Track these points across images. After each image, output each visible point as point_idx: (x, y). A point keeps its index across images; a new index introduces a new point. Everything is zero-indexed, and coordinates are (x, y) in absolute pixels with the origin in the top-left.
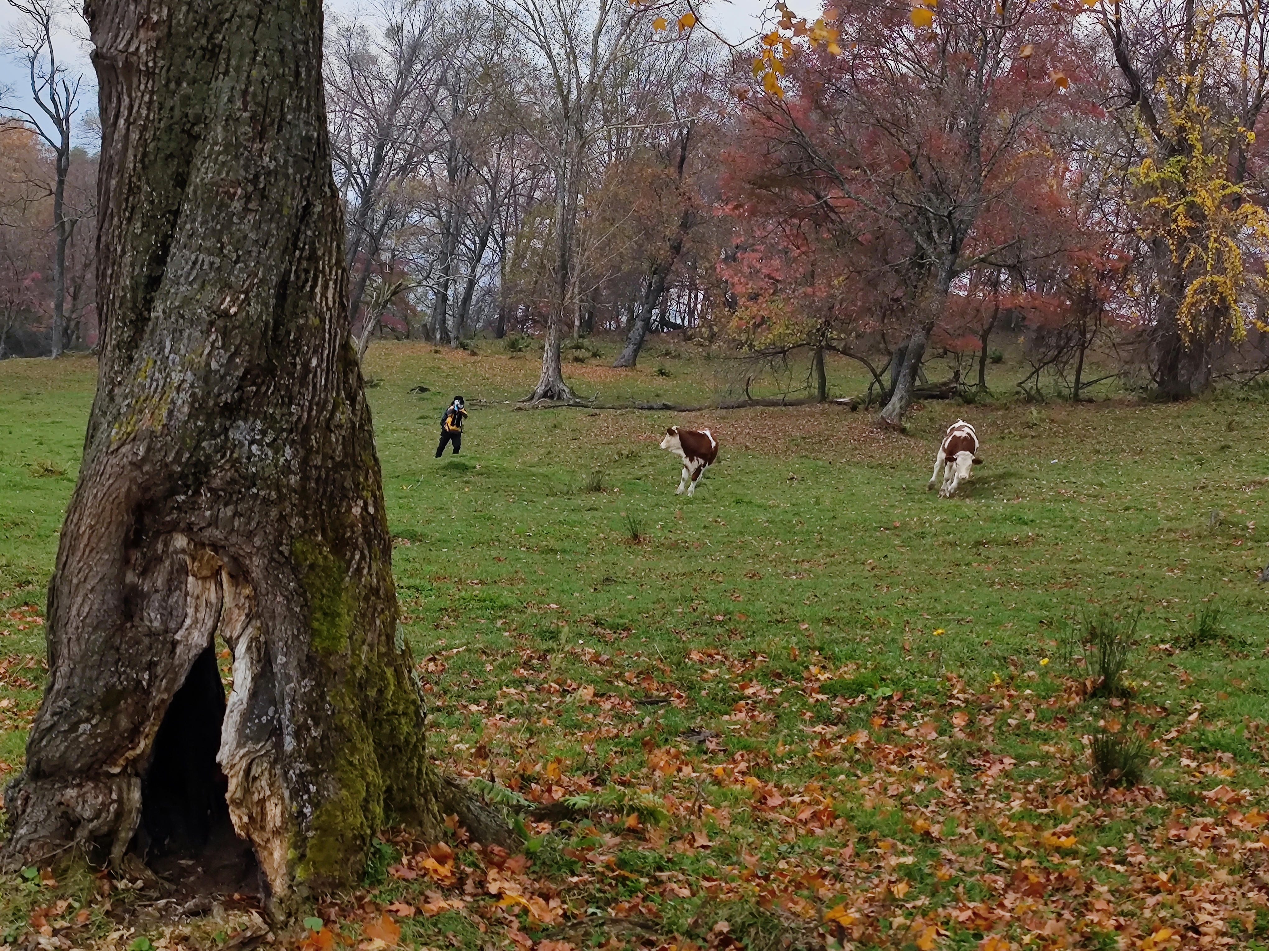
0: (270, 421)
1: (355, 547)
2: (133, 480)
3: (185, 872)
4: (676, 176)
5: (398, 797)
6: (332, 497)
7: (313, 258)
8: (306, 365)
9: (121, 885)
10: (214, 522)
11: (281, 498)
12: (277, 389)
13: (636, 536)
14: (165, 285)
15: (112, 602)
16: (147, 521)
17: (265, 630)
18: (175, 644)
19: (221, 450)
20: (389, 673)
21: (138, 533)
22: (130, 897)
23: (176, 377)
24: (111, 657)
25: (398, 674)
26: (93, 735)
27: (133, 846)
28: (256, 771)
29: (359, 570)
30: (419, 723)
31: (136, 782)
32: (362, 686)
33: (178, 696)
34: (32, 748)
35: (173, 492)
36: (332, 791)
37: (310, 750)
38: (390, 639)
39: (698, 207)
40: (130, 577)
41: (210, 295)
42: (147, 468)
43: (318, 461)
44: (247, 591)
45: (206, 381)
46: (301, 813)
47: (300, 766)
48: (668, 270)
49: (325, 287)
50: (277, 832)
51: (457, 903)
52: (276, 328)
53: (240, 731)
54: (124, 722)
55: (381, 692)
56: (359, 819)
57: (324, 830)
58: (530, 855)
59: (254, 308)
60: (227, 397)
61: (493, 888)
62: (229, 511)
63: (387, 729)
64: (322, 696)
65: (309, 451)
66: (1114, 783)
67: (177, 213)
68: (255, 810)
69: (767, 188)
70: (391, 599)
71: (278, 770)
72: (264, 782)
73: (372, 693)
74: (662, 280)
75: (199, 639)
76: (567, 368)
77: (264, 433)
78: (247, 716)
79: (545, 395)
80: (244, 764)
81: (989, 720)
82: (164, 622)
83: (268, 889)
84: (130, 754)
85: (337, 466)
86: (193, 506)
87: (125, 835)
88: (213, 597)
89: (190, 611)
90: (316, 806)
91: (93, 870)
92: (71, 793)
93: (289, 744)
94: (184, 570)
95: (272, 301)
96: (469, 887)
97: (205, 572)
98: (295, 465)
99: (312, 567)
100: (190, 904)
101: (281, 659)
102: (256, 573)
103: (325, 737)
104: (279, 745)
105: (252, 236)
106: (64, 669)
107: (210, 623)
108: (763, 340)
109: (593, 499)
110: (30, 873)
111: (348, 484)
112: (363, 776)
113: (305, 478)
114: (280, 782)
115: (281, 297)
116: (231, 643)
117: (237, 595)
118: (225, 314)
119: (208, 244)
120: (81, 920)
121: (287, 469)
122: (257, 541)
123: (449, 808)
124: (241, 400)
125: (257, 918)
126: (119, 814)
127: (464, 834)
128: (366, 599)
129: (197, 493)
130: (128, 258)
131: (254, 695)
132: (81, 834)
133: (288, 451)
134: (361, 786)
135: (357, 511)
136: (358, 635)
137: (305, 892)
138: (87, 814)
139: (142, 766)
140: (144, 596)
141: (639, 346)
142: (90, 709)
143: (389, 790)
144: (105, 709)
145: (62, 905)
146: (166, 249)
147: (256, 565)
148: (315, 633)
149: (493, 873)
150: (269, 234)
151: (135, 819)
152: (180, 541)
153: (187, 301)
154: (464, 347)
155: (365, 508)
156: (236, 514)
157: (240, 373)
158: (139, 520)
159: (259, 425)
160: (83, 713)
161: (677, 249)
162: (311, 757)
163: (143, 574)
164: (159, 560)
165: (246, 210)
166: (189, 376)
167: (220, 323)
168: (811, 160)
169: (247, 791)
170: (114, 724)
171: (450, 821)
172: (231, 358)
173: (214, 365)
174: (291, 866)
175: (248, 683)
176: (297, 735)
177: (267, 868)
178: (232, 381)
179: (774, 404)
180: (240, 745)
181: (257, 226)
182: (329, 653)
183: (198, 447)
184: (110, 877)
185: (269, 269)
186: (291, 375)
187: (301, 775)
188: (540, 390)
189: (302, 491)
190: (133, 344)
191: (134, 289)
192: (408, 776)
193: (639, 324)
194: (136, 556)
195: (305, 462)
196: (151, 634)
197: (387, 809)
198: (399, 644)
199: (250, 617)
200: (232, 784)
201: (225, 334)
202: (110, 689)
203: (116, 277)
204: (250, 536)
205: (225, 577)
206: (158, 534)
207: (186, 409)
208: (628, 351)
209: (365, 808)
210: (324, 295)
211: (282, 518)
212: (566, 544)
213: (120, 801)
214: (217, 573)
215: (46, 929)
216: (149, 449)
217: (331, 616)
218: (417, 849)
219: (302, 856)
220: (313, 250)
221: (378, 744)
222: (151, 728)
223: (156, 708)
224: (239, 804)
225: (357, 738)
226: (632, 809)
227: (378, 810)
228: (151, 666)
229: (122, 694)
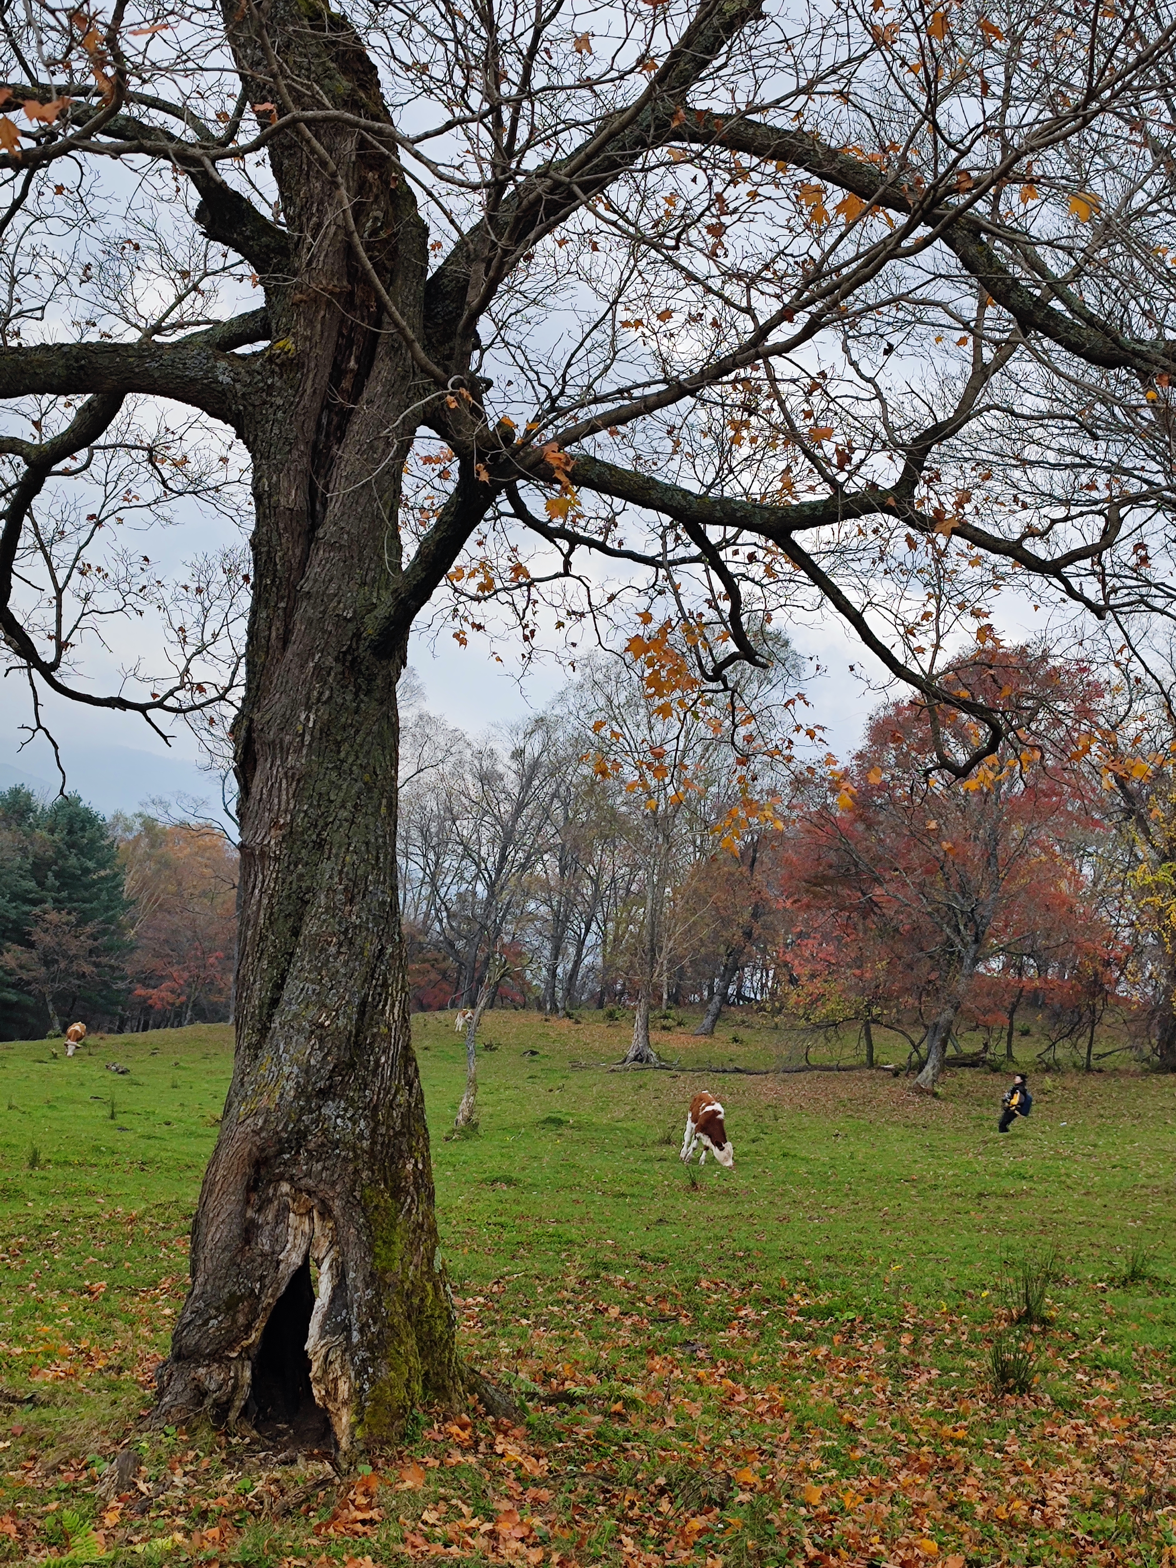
0: (351, 1102)
1: (408, 1193)
2: (254, 1143)
3: (281, 1433)
4: (748, 873)
5: (434, 1379)
6: (392, 1157)
7: (385, 985)
8: (377, 1061)
9: (234, 1441)
10: (309, 1174)
11: (356, 1157)
12: (356, 1079)
13: (694, 1184)
14: (282, 1005)
15: (237, 1231)
16: (263, 1172)
17: (342, 1253)
18: (279, 1262)
19: (316, 1121)
20: (429, 1286)
21: (256, 1181)
22: (239, 1450)
23: (286, 1070)
24: (234, 1271)
25: (436, 1288)
26: (219, 1329)
27: (244, 1412)
28: (332, 1357)
29: (409, 1211)
30: (451, 1323)
31: (248, 1363)
32: (409, 1296)
33: (279, 1300)
34: (176, 1337)
35: (281, 1152)
36: (385, 1373)
37: (370, 1342)
38: (430, 1261)
39: (767, 900)
40: (250, 1213)
41: (313, 1011)
42: (263, 1134)
43: (383, 1130)
44: (331, 1225)
45: (307, 1072)
46: (362, 1389)
47: (363, 1354)
48: (741, 952)
49: (393, 1006)
50: (345, 1403)
51: (471, 1459)
52: (357, 1035)
53: (322, 1327)
54: (241, 1320)
55: (422, 1300)
56: (403, 1393)
57: (377, 1401)
58: (530, 1426)
59: (343, 1021)
60: (321, 1084)
61: (499, 1449)
62: (319, 1166)
63: (426, 1328)
64: (380, 1302)
65: (377, 1123)
66: (1009, 1391)
67: (292, 955)
68: (331, 1386)
69: (820, 885)
70: (433, 1231)
71: (347, 1357)
72: (337, 1366)
73: (416, 1301)
74: (736, 961)
75: (296, 1259)
76: (654, 1036)
77: (346, 1110)
78: (327, 1317)
79: (635, 1059)
80: (324, 1351)
81: (930, 1340)
82: (272, 1246)
83: (337, 1444)
84: (245, 1343)
85: (397, 1134)
86: (295, 1162)
87: (239, 1403)
88: (307, 1228)
89: (291, 1238)
90: (372, 1383)
91: (215, 1429)
92: (202, 1371)
93: (356, 1337)
94: (287, 1208)
95: (355, 1016)
96: (482, 1448)
97: (302, 1211)
98: (367, 1133)
99: (376, 1207)
100: (282, 1456)
101: (352, 1275)
102: (337, 1212)
103: (380, 1332)
104: (348, 1338)
105: (342, 971)
106: (201, 1280)
107: (304, 1248)
108: (820, 1013)
109: (664, 1150)
110: (170, 1430)
111: (404, 1147)
112: (407, 1362)
113: (374, 1143)
114: (348, 1365)
115: (362, 1013)
116: (319, 1263)
117: (323, 1227)
118: (322, 1026)
119: (312, 976)
120: (204, 1465)
121: (361, 1137)
122: (338, 1188)
123: (472, 1390)
124: (331, 1086)
125: (328, 1467)
126: (235, 1387)
127: (481, 1409)
128: (414, 1231)
129: (298, 1153)
130: (257, 986)
131: (332, 1301)
132: (208, 1402)
133: (362, 1123)
134: (405, 1369)
135: (409, 1167)
136: (407, 1259)
137: (361, 1447)
138: (213, 1387)
139: (253, 1352)
140: (259, 1227)
141: (717, 1016)
142: (217, 1309)
143: (427, 1374)
144: (229, 1309)
145: (191, 1454)
146: (283, 979)
147: (337, 1206)
148: (376, 1256)
149: (500, 1438)
150: (354, 969)
151: (246, 1391)
152: (285, 1187)
153: (296, 1016)
154: (569, 1016)
155: (416, 1165)
156: (324, 1168)
157: (330, 1067)
158: (257, 1172)
159: (343, 1104)
160: (213, 1312)
161: (748, 935)
162: (370, 1347)
163: (259, 1211)
164: (270, 1201)
165: (339, 953)
166: (296, 1070)
167: (318, 1032)
168: (856, 865)
169: (325, 1372)
170: (234, 1321)
171: (472, 1400)
172: (324, 1058)
173: (313, 1062)
174: (353, 1427)
175: (329, 1292)
176: (361, 1331)
177: (337, 1429)
178: (324, 1073)
179: (830, 1069)
180: (321, 1338)
181: (346, 964)
182: (385, 1271)
183: (299, 1120)
184: (227, 1434)
185: (353, 994)
186: (366, 1069)
187: (363, 1360)
188: (632, 1055)
189: (371, 1152)
190: (259, 1046)
191: (261, 1007)
192: (441, 1363)
193: (717, 998)
194: (254, 1197)
195: (374, 1131)
196: (263, 1255)
197: (425, 1387)
198: (438, 1265)
199: (332, 1244)
200: (315, 1366)
201: (321, 1039)
202: (232, 1295)
203: (249, 998)
204: (333, 1184)
205: (315, 1214)
206: (270, 1182)
207: (292, 1093)
208: (707, 1021)
209: (408, 1387)
210: (392, 1011)
211: (356, 1171)
212: (636, 1190)
213: (236, 1377)
214: (309, 1211)
215: (179, 1471)
216: (265, 1121)
217: (389, 1243)
218: (446, 1419)
219: (361, 1421)
220: (385, 980)
221: (419, 1339)
222: (260, 1324)
223: (264, 1309)
224: (318, 1381)
225: (403, 1334)
226: (619, 1398)
227: (417, 1388)
228: (262, 1278)
229: (241, 1299)
